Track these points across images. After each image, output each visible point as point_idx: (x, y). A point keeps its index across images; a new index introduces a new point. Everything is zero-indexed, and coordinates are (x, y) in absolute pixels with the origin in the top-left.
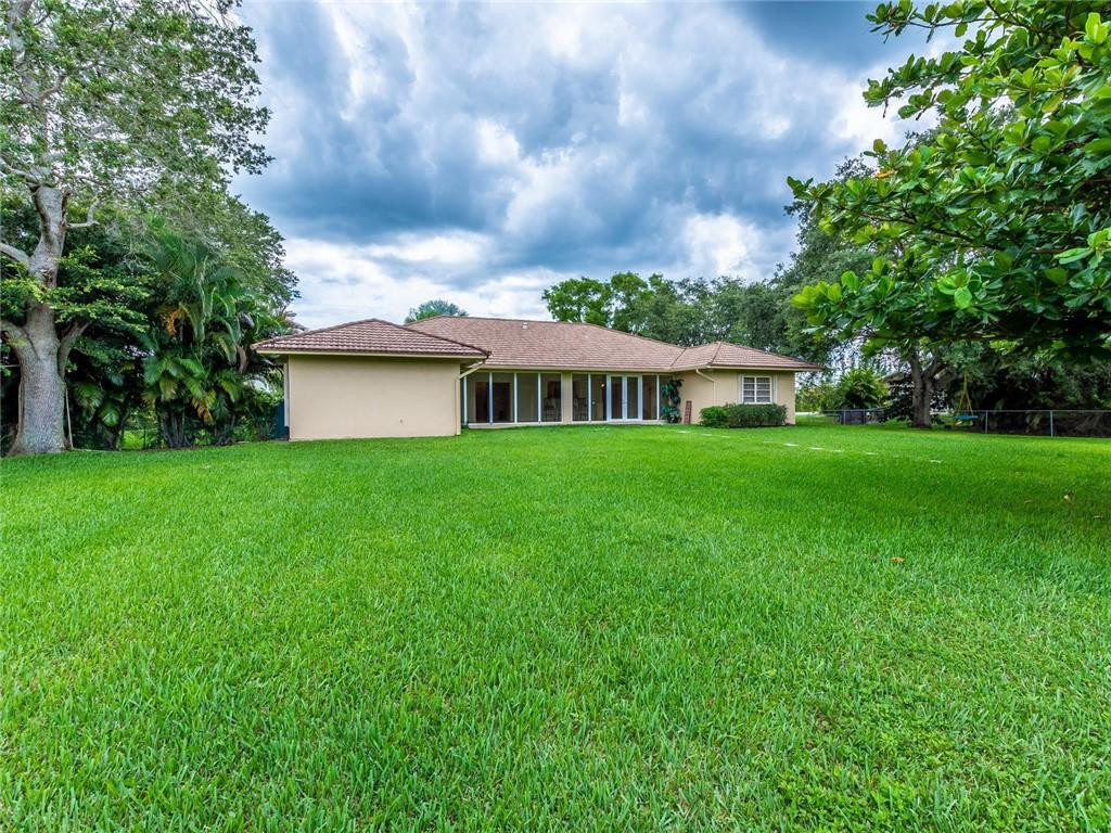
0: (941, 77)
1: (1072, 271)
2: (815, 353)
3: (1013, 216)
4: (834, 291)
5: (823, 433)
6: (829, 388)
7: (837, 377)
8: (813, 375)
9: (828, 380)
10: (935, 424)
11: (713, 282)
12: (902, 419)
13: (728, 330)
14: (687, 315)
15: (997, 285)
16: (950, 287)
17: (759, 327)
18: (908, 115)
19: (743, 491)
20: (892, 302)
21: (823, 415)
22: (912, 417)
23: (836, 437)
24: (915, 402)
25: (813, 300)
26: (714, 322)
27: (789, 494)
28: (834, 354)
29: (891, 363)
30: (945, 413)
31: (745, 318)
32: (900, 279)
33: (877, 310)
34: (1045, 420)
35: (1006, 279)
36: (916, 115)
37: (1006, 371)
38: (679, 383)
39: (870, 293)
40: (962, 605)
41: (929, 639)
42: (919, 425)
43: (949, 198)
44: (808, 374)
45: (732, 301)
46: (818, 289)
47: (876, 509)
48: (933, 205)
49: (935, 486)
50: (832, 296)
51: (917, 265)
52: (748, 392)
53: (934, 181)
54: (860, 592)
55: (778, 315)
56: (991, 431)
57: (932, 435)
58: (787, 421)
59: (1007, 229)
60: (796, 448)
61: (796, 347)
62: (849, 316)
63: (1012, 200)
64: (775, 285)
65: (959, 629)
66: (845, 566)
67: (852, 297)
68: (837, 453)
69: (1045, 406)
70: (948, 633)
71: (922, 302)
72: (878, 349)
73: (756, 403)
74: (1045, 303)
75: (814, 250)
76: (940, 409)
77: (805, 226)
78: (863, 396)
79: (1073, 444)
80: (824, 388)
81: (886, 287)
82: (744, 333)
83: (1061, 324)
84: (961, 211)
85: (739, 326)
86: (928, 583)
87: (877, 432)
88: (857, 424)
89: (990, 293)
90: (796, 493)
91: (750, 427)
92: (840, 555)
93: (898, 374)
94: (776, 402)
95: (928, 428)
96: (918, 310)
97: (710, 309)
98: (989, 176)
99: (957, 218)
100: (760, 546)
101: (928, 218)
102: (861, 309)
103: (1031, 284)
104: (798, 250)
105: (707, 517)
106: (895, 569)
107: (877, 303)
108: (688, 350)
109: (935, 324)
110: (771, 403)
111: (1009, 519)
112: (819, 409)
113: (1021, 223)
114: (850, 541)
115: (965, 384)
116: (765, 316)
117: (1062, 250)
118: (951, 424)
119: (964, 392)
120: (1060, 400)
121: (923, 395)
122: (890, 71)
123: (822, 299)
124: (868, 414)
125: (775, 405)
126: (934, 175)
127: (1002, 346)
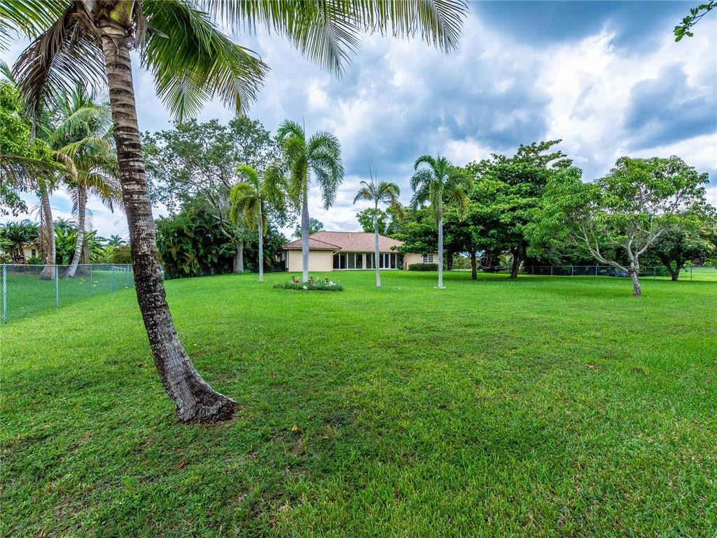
38: (403, 256)
52: (425, 259)
73: (427, 263)
110: (433, 263)
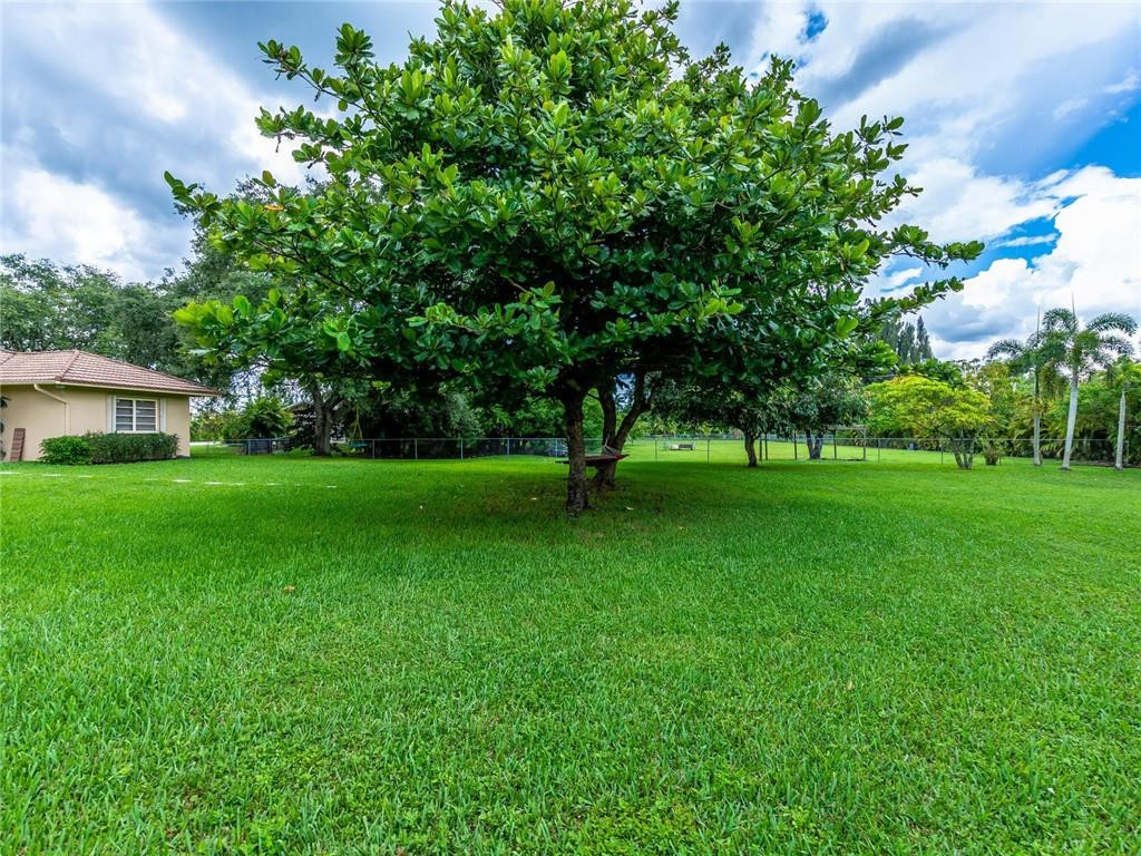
0: (327, 138)
1: (419, 332)
2: (216, 378)
3: (381, 280)
4: (224, 312)
5: (223, 465)
6: (233, 416)
7: (242, 403)
8: (214, 400)
9: (232, 408)
10: (333, 452)
11: (68, 269)
12: (306, 448)
13: (93, 336)
14: (20, 306)
15: (370, 335)
16: (334, 330)
17: (140, 339)
18: (302, 160)
19: (106, 545)
20: (285, 335)
21: (225, 446)
22: (314, 446)
23: (237, 470)
24: (317, 432)
25: (199, 319)
26: (71, 323)
27: (175, 539)
28: (237, 379)
29: (296, 394)
30: (343, 441)
31: (119, 324)
32: (295, 314)
33: (271, 340)
34: (412, 447)
35: (376, 331)
36: (308, 163)
37: (386, 406)
39: (264, 323)
40: (341, 617)
41: (311, 659)
42: (320, 453)
43: (333, 250)
44: (207, 399)
45: (100, 301)
46: (206, 307)
47: (273, 542)
48: (319, 252)
49: (329, 511)
50: (221, 318)
51: (310, 304)
52: (123, 417)
53: (321, 232)
54: (247, 634)
55: (167, 328)
56: (377, 457)
57: (331, 463)
58: (179, 453)
59: (378, 289)
60: (188, 483)
61: (191, 368)
62: (244, 342)
63: (380, 266)
64: (163, 293)
65: (337, 640)
66: (234, 610)
67: (244, 323)
68: (237, 487)
69: (412, 436)
70: (327, 647)
71: (313, 339)
72: (277, 379)
73: (134, 431)
74: (402, 355)
75: (212, 263)
76: (338, 438)
77: (202, 233)
78: (269, 425)
79: (428, 465)
80: (226, 416)
81: (279, 319)
82: (117, 343)
83: (414, 373)
84: (342, 265)
85: (110, 333)
86: (316, 604)
87: (281, 462)
88: (261, 454)
89: (366, 341)
90: (183, 537)
91: (126, 461)
92: (229, 599)
93: (303, 404)
94: (164, 431)
95: (328, 456)
96: (309, 346)
97: (62, 305)
98: (363, 241)
99: (341, 269)
100: (125, 612)
101: (314, 261)
102: (254, 337)
103: (393, 337)
104: (194, 258)
105: (41, 590)
106: (286, 599)
107: (270, 334)
108: (20, 356)
109: (325, 361)
110: (157, 432)
111: (384, 531)
112: (221, 438)
113: (387, 287)
114: (242, 580)
115: (358, 416)
116: (148, 326)
117: (413, 315)
118: (347, 452)
119: (356, 423)
120: (421, 430)
121: (324, 425)
122: (282, 110)
123: (211, 319)
124: (274, 443)
125: (162, 434)
126: (319, 225)
127: (379, 385)
